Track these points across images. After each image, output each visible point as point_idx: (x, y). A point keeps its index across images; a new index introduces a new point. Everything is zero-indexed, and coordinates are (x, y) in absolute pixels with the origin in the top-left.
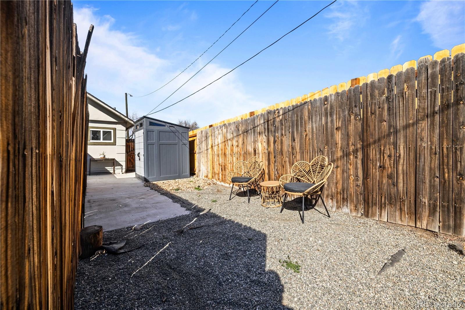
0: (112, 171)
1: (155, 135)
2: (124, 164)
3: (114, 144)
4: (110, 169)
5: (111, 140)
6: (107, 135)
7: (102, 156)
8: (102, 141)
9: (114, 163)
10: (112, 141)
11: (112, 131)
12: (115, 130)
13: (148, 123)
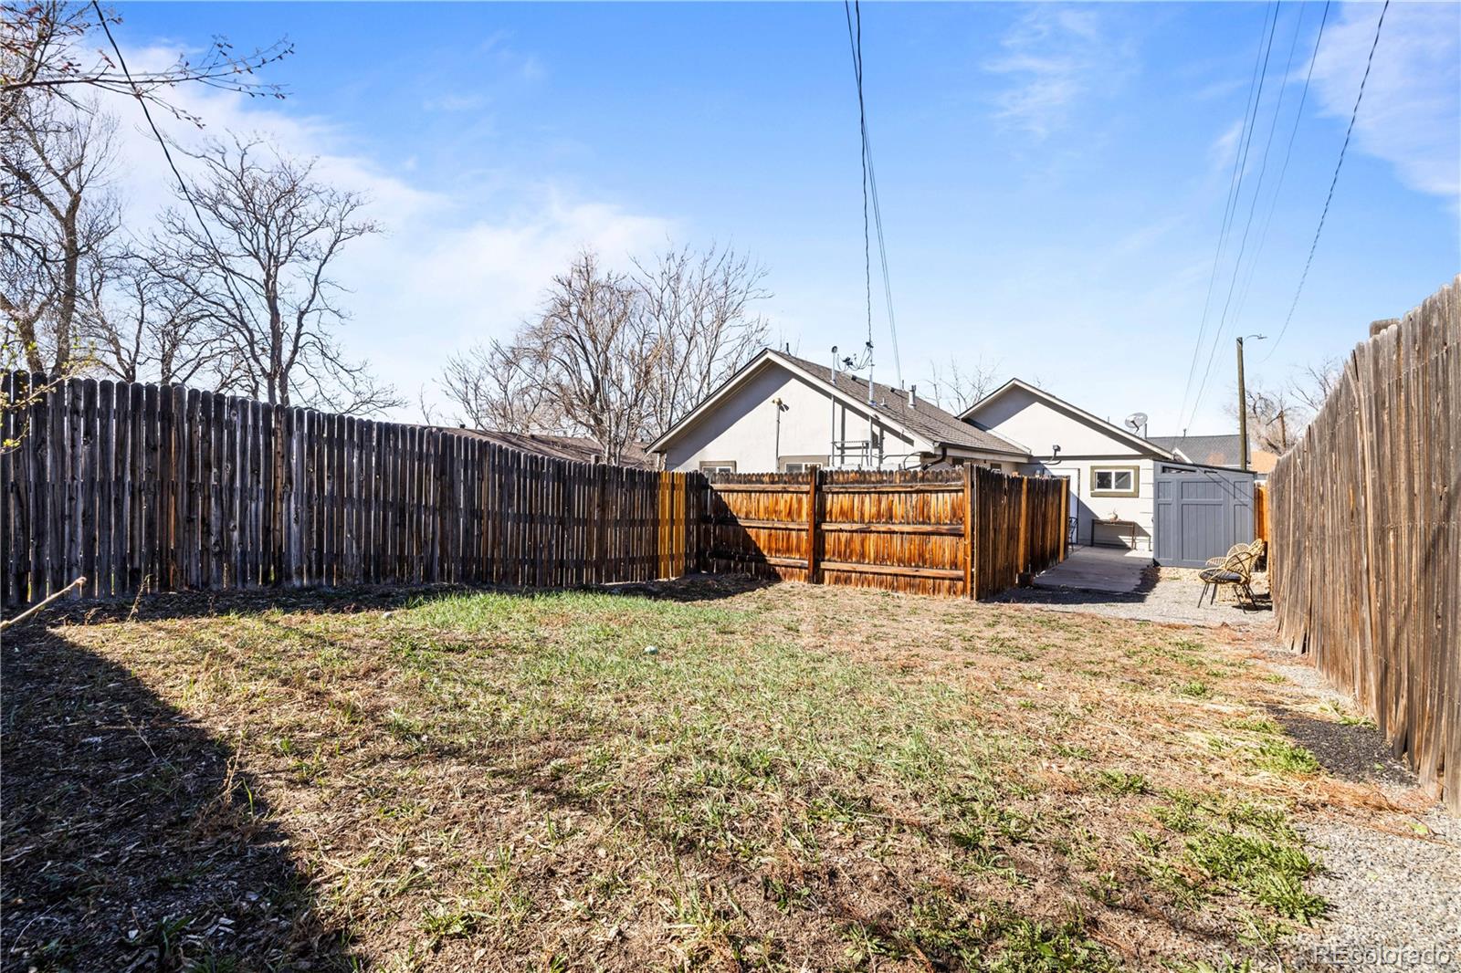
0: (1130, 545)
1: (1173, 490)
2: (1150, 531)
3: (1136, 495)
4: (1126, 539)
5: (1129, 488)
6: (1123, 478)
7: (1112, 516)
8: (1113, 489)
9: (1133, 529)
10: (1132, 490)
11: (1132, 472)
12: (1137, 469)
13: (1160, 469)
